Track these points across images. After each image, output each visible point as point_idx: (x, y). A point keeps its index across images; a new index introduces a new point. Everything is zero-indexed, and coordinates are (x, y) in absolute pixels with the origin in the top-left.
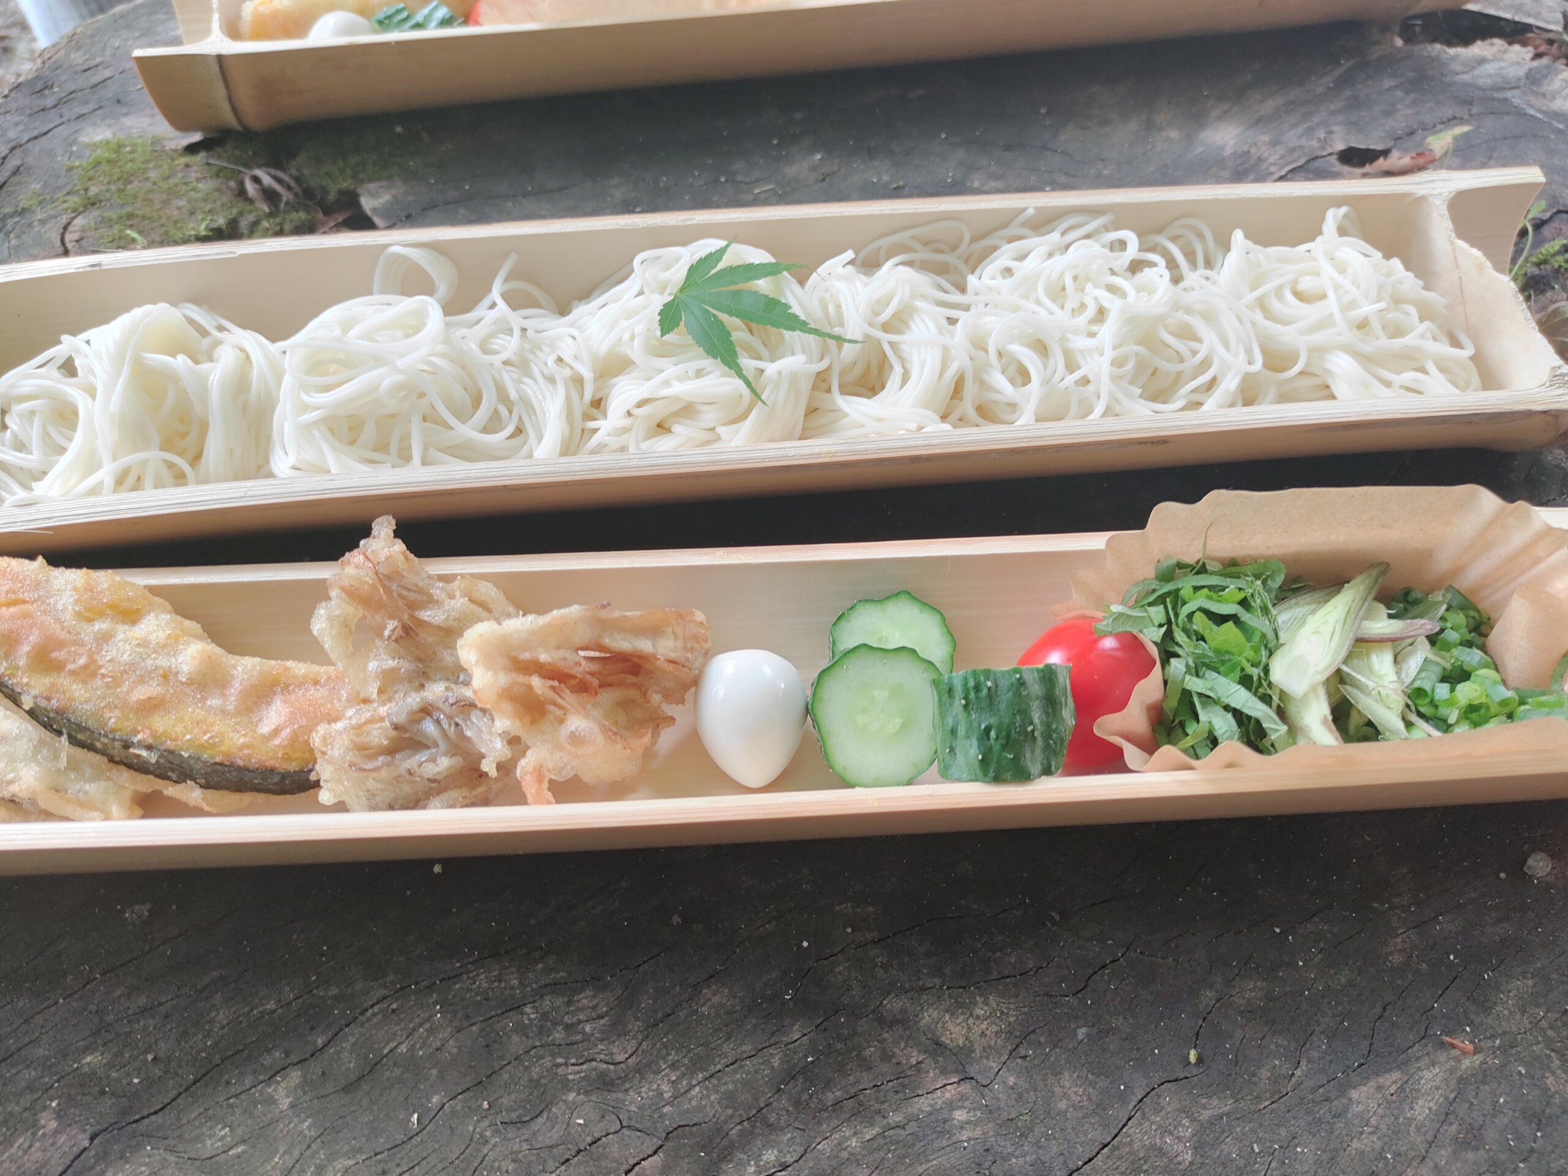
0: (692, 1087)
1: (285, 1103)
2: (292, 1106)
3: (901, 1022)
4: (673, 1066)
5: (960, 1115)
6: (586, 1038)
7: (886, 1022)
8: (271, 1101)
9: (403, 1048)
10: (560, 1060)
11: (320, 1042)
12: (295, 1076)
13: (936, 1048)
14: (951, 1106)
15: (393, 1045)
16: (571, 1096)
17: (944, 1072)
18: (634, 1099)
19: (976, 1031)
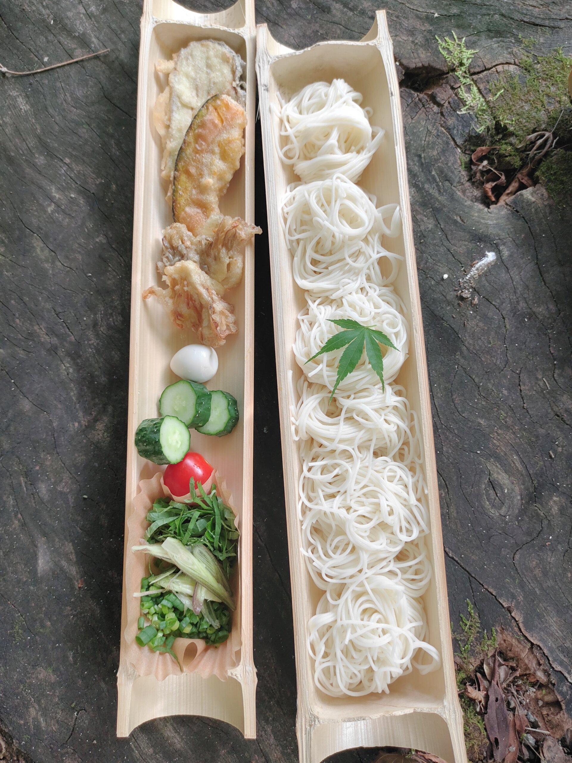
0: (92, 349)
1: (97, 240)
2: (97, 242)
3: (104, 410)
4: (98, 344)
5: (76, 424)
6: (108, 319)
7: (105, 406)
8: (98, 237)
9: (110, 269)
10: (102, 312)
11: (113, 246)
12: (104, 241)
13: (96, 420)
14: (79, 422)
15: (111, 266)
16: (92, 316)
17: (89, 421)
18: (90, 334)
19: (100, 433)
